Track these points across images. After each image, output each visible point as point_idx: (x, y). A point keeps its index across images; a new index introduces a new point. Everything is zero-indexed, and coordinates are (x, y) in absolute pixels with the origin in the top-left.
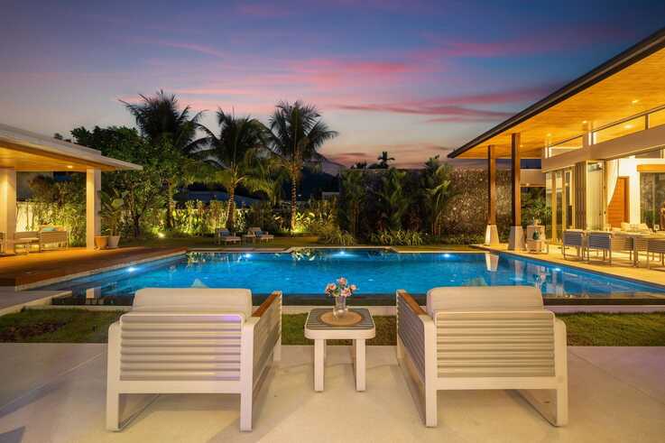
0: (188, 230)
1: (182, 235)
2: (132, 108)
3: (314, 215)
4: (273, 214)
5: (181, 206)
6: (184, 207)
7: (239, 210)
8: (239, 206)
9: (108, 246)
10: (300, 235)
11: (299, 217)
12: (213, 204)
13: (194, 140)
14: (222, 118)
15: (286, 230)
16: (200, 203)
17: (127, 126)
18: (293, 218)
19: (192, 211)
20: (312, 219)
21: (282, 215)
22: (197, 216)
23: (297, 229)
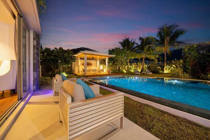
0: (132, 71)
1: (130, 72)
2: (120, 43)
3: (175, 66)
4: (157, 66)
5: (131, 65)
6: (132, 65)
7: (146, 65)
8: (146, 64)
9: (109, 73)
10: (167, 74)
11: (168, 67)
12: (138, 63)
13: (134, 47)
14: (140, 38)
15: (161, 72)
16: (135, 63)
17: (116, 47)
18: (165, 67)
19: (134, 66)
20: (174, 67)
21: (161, 66)
22: (135, 67)
23: (166, 71)
